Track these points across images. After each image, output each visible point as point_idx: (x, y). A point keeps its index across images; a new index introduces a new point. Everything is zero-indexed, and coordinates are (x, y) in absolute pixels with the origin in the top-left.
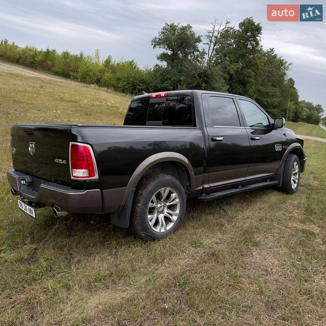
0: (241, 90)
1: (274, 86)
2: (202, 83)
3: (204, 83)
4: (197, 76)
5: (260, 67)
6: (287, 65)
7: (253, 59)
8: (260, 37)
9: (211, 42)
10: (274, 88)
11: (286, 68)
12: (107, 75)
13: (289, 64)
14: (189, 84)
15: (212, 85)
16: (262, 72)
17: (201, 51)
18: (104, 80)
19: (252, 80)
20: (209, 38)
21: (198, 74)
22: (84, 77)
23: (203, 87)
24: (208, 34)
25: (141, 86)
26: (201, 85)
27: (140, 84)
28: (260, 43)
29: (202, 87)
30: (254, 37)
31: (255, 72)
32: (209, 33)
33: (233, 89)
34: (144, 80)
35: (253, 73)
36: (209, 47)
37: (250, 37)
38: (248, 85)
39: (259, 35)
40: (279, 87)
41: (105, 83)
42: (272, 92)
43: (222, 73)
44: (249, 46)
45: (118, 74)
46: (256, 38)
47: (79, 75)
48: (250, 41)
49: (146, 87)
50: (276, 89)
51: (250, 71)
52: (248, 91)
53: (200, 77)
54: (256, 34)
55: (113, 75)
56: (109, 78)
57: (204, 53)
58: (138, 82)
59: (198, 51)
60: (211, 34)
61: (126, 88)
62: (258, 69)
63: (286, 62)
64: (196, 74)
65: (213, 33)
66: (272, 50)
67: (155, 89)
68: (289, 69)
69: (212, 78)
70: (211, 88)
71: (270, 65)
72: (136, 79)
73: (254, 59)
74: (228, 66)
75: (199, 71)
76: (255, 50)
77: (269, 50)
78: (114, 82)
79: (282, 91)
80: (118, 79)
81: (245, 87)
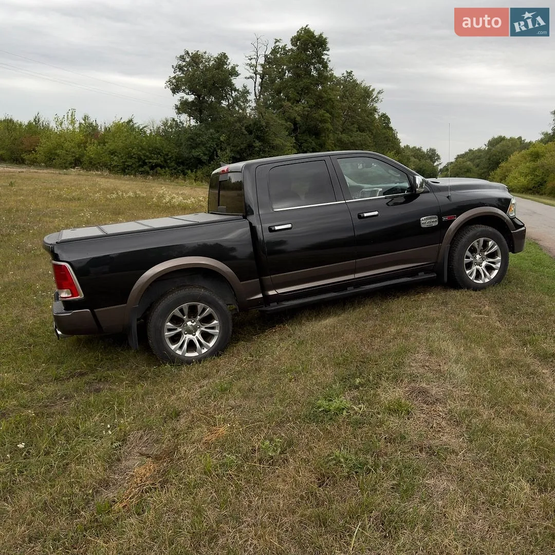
0: (314, 144)
1: (361, 130)
2: (254, 141)
3: (257, 141)
4: (244, 131)
5: (336, 103)
6: (375, 93)
7: (324, 92)
8: (326, 54)
9: (256, 75)
10: (361, 134)
11: (374, 99)
12: (92, 150)
13: (379, 93)
14: (235, 146)
15: (271, 141)
16: (340, 111)
17: (241, 89)
18: (88, 158)
19: (328, 125)
20: (252, 68)
21: (246, 128)
22: (50, 158)
23: (257, 147)
24: (249, 62)
25: (154, 159)
26: (254, 144)
27: (153, 155)
28: (330, 65)
29: (255, 147)
30: (319, 56)
31: (331, 114)
32: (250, 59)
33: (302, 143)
34: (158, 149)
35: (328, 115)
36: (255, 83)
37: (312, 57)
38: (324, 135)
39: (325, 52)
40: (370, 131)
41: (91, 163)
42: (360, 141)
43: (283, 122)
44: (314, 73)
45: (110, 146)
46: (321, 58)
47: (40, 156)
48: (313, 64)
49: (162, 159)
50: (364, 134)
51: (322, 112)
52: (325, 144)
53: (250, 132)
54: (321, 52)
55: (103, 148)
56: (96, 154)
57: (246, 92)
58: (148, 154)
59: (235, 90)
60: (254, 62)
61: (128, 166)
62: (333, 107)
63: (373, 90)
64: (242, 128)
65: (257, 60)
66: (350, 73)
67: (178, 160)
68: (380, 101)
69: (267, 131)
70: (270, 146)
71: (350, 98)
72: (143, 149)
73: (326, 92)
74: (290, 109)
75: (246, 123)
76: (324, 76)
77: (345, 74)
78: (106, 159)
79: (375, 137)
80: (113, 153)
81: (320, 139)
